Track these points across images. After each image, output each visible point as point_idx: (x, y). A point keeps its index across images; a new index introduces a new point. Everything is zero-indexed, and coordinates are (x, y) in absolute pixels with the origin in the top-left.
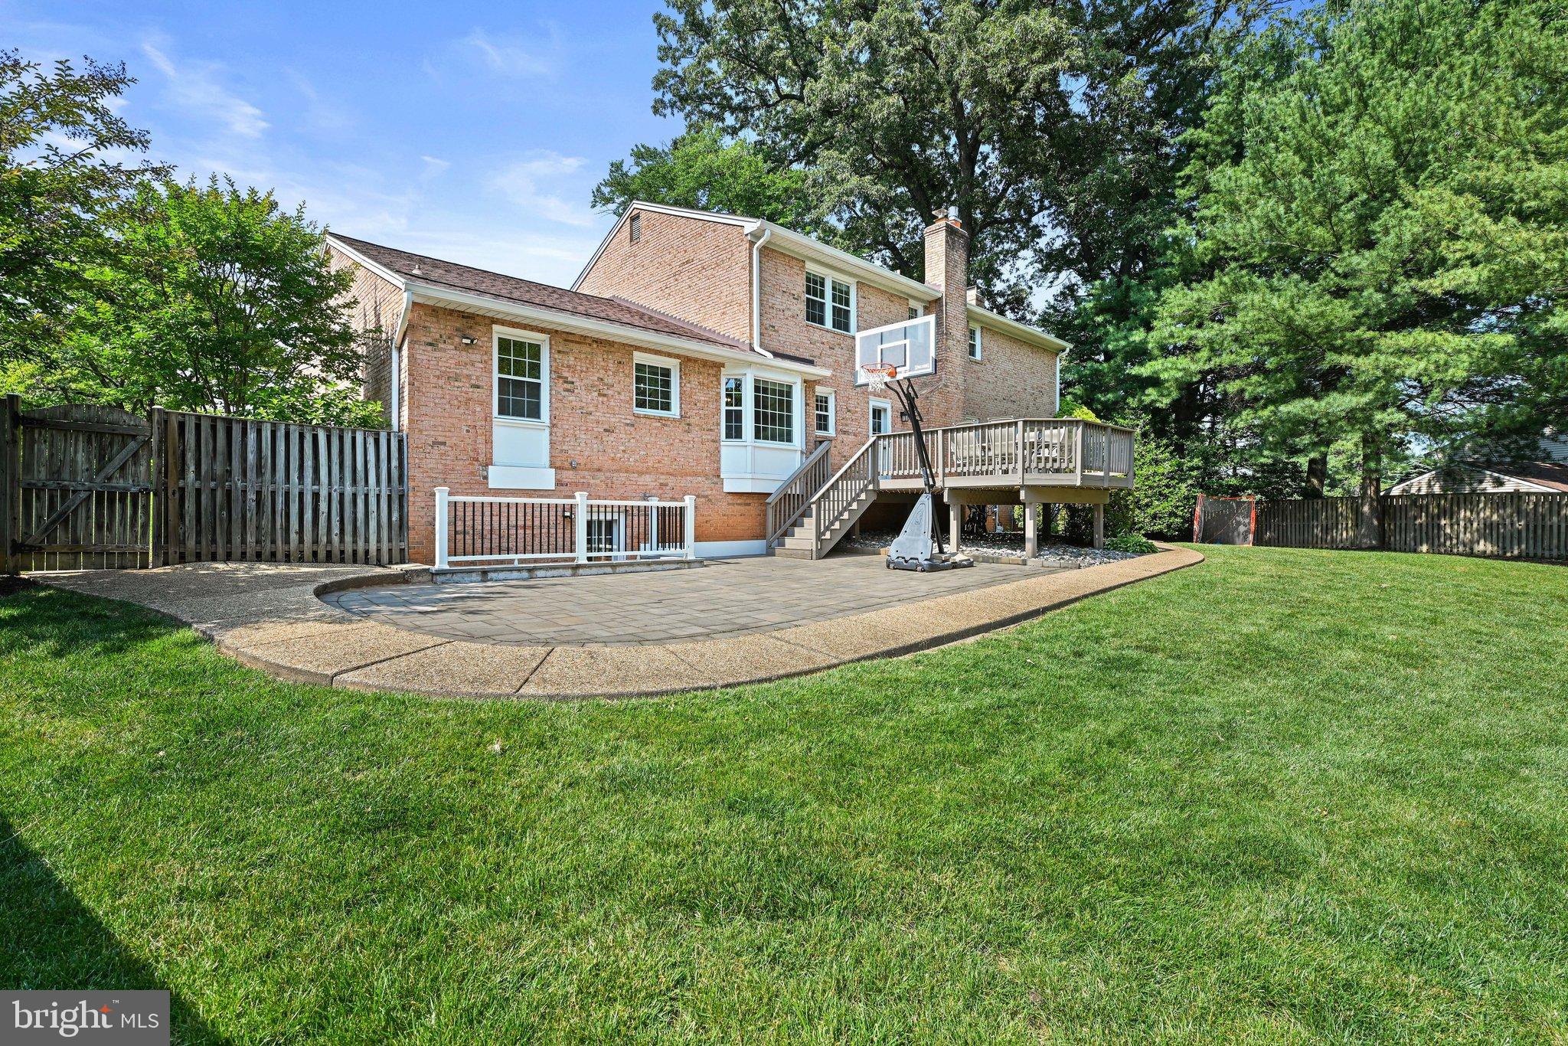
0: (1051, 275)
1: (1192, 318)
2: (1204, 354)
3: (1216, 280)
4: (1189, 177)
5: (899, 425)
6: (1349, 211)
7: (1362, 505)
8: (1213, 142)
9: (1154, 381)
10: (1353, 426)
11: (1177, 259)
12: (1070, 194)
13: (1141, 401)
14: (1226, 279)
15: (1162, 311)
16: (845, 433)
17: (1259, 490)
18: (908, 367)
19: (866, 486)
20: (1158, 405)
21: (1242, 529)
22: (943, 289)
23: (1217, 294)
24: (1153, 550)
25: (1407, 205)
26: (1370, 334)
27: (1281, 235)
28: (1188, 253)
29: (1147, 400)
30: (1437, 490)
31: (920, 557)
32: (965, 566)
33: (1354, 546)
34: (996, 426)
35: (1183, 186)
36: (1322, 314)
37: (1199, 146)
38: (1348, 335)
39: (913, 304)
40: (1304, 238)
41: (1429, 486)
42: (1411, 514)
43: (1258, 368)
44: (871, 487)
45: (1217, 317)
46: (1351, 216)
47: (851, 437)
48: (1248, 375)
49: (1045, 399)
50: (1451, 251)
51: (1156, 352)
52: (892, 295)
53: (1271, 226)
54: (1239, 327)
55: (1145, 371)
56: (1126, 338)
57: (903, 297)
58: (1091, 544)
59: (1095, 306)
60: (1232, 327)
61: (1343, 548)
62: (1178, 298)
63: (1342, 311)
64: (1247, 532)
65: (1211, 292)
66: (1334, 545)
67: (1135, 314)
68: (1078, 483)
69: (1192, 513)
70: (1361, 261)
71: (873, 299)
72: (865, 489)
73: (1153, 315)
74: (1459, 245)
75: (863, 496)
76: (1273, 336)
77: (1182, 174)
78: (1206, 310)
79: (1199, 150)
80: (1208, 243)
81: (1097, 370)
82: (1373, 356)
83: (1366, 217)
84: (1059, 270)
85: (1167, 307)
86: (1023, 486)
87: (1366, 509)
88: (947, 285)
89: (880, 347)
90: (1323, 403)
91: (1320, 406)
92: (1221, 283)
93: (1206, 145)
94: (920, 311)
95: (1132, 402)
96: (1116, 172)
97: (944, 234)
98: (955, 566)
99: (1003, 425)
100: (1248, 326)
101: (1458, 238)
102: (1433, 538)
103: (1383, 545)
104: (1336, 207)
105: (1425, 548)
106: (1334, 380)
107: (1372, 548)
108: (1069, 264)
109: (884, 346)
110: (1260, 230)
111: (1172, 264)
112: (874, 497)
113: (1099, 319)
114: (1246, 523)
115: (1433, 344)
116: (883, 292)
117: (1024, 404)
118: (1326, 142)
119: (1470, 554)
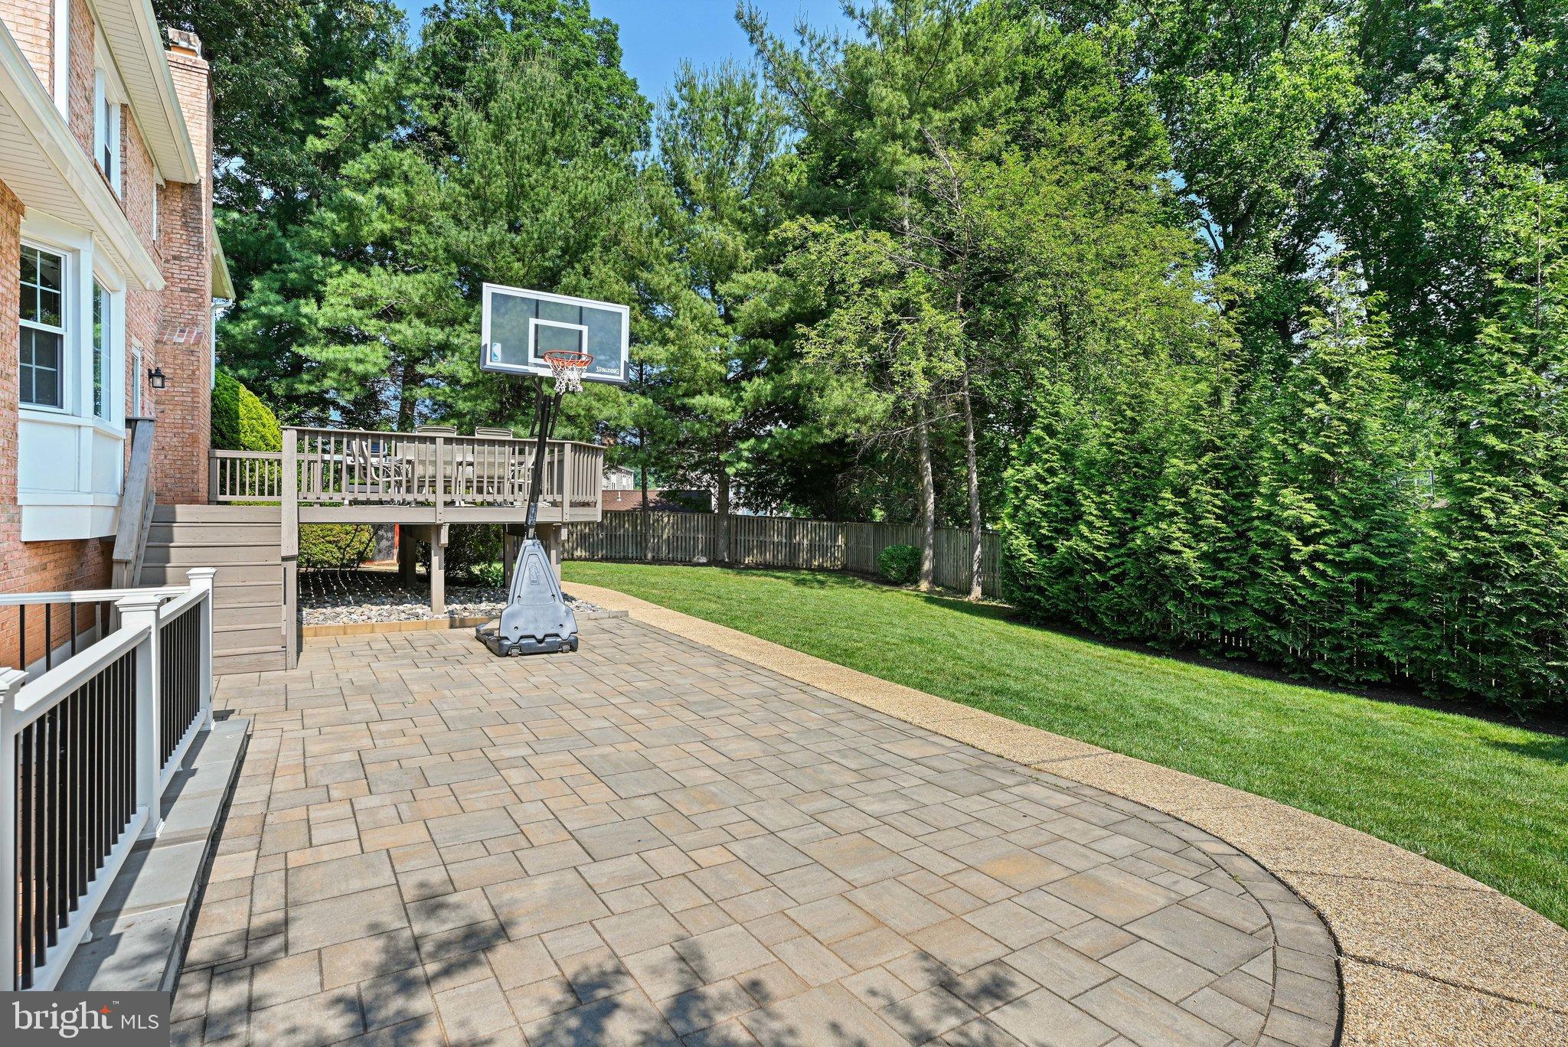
35: (322, 136)
39: (156, 176)
52: (146, 151)
57: (152, 162)
62: (356, 278)
64: (391, 547)
71: (135, 149)
77: (324, 123)
97: (203, 81)
116: (141, 140)
119: (573, 559)
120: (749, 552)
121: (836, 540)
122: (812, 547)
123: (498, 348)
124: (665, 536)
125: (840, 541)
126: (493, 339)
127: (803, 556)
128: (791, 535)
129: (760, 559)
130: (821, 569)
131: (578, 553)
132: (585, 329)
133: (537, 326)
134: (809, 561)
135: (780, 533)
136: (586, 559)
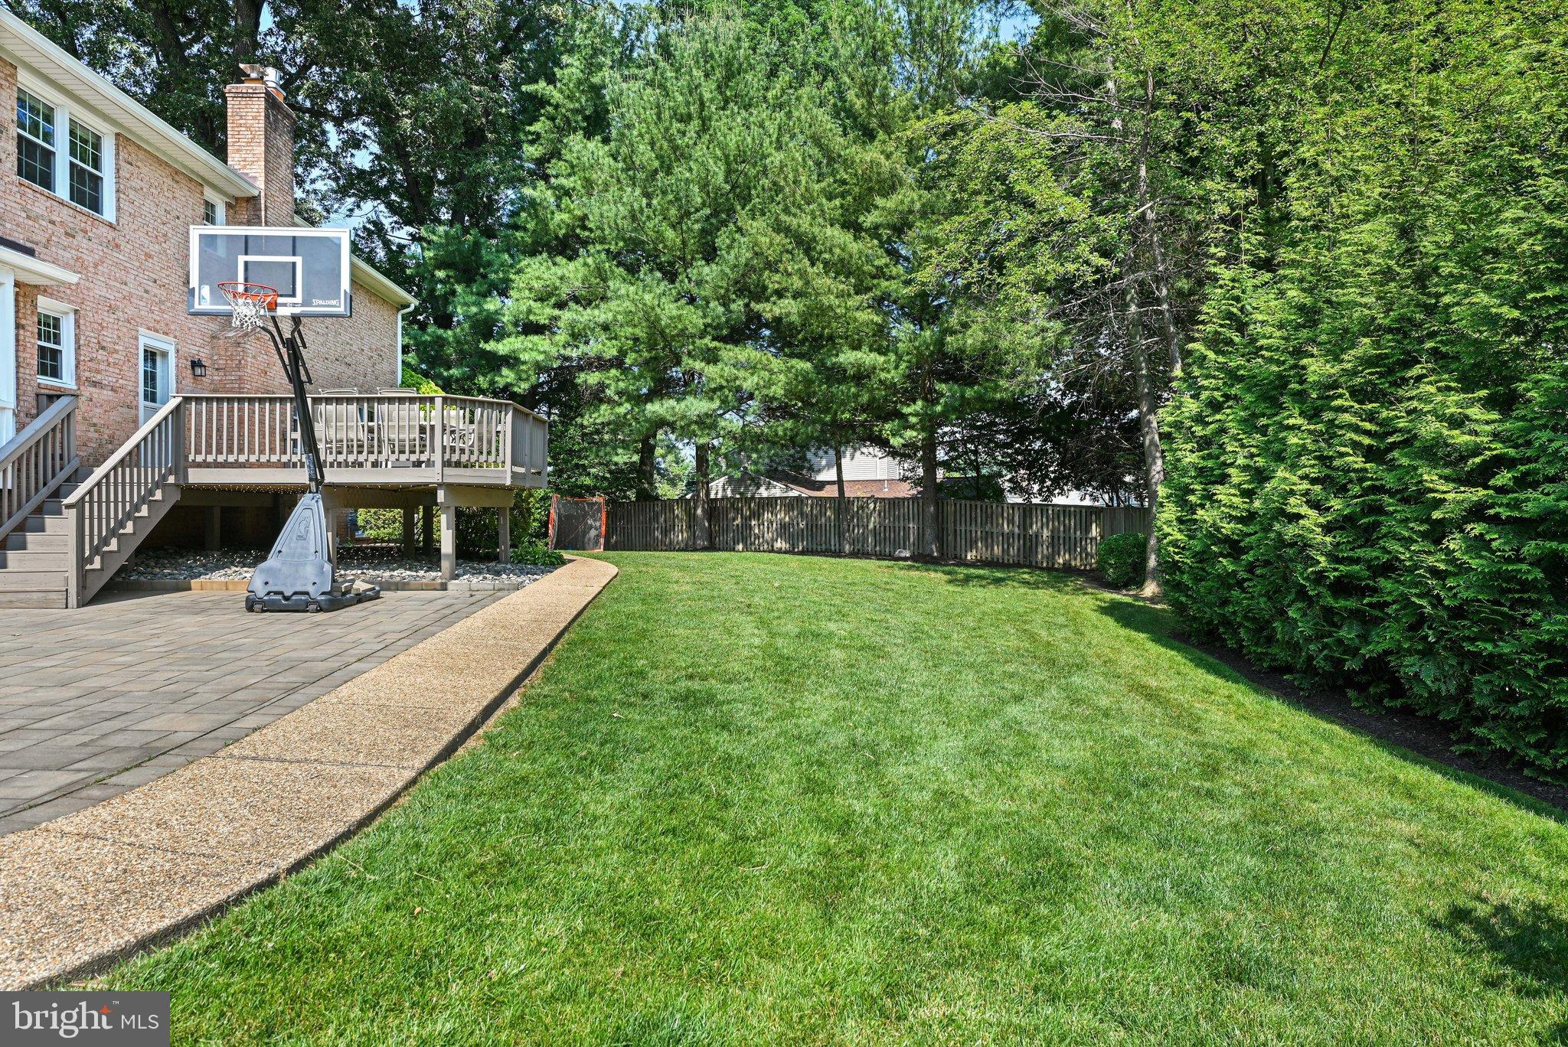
0: (350, 201)
1: (550, 295)
2: (562, 337)
3: (581, 260)
4: (538, 135)
5: (189, 380)
6: (697, 221)
7: (695, 509)
8: (564, 106)
9: (511, 361)
10: (702, 430)
11: (531, 226)
12: (404, 107)
13: (492, 383)
14: (590, 261)
15: (519, 281)
16: (95, 384)
17: (605, 491)
18: (299, 299)
19: (164, 477)
20: (516, 389)
21: (593, 533)
22: (261, 184)
23: (580, 275)
24: (563, 562)
25: (739, 230)
26: (715, 344)
27: (640, 228)
28: (543, 223)
29: (501, 382)
30: (729, 494)
31: (311, 589)
32: (371, 599)
33: (689, 547)
34: (391, 400)
35: (532, 142)
36: (679, 317)
37: (550, 104)
38: (698, 342)
39: (210, 194)
40: (660, 237)
41: (724, 490)
42: (731, 515)
43: (618, 362)
44: (171, 479)
45: (584, 301)
46: (697, 227)
47: (107, 394)
48: (608, 370)
49: (385, 366)
50: (773, 281)
51: (510, 328)
52: (177, 172)
53: (634, 218)
54: (610, 316)
55: (502, 348)
56: (477, 304)
57: (197, 182)
58: (496, 558)
59: (435, 258)
60: (601, 314)
61: (679, 550)
62: (538, 271)
63: (694, 319)
64: (598, 536)
65: (572, 272)
66: (671, 548)
67: (484, 276)
68: (508, 482)
69: (548, 516)
70: (708, 271)
71: (144, 170)
72: (160, 484)
73: (507, 281)
74: (777, 277)
75: (158, 495)
76: (638, 331)
77: (532, 129)
78: (565, 291)
79: (550, 109)
80: (565, 216)
81: (440, 337)
82: (720, 365)
83: (708, 234)
84: (363, 197)
85: (523, 276)
86: (440, 485)
87: (699, 511)
88: (267, 181)
89: (242, 259)
90: (683, 405)
91: (680, 407)
92: (585, 264)
93: (557, 107)
94: (221, 212)
95: (482, 381)
96: (465, 101)
97: (262, 103)
98: (360, 598)
99: (401, 400)
100: (619, 317)
101: (777, 271)
102: (744, 536)
103: (712, 547)
104: (688, 214)
105: (740, 547)
106: (689, 385)
107: (704, 549)
108: (379, 194)
109: (250, 258)
110: (624, 218)
111: (525, 229)
112: (176, 497)
113: (441, 274)
114: (597, 525)
115: (760, 361)
116: (161, 163)
117: (361, 369)
118: (675, 148)
119: (772, 551)
120: (972, 545)
121: (1088, 530)
122: (1054, 539)
123: (206, 291)
124: (871, 526)
125: (1094, 531)
126: (201, 282)
127: (1043, 551)
128: (1025, 525)
129: (986, 555)
130: (1068, 571)
131: (778, 544)
132: (298, 260)
133: (246, 264)
134: (1051, 558)
135: (1011, 521)
136: (786, 552)
